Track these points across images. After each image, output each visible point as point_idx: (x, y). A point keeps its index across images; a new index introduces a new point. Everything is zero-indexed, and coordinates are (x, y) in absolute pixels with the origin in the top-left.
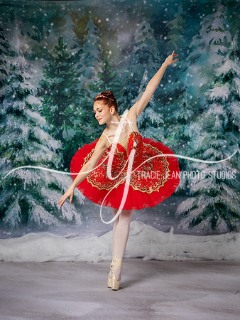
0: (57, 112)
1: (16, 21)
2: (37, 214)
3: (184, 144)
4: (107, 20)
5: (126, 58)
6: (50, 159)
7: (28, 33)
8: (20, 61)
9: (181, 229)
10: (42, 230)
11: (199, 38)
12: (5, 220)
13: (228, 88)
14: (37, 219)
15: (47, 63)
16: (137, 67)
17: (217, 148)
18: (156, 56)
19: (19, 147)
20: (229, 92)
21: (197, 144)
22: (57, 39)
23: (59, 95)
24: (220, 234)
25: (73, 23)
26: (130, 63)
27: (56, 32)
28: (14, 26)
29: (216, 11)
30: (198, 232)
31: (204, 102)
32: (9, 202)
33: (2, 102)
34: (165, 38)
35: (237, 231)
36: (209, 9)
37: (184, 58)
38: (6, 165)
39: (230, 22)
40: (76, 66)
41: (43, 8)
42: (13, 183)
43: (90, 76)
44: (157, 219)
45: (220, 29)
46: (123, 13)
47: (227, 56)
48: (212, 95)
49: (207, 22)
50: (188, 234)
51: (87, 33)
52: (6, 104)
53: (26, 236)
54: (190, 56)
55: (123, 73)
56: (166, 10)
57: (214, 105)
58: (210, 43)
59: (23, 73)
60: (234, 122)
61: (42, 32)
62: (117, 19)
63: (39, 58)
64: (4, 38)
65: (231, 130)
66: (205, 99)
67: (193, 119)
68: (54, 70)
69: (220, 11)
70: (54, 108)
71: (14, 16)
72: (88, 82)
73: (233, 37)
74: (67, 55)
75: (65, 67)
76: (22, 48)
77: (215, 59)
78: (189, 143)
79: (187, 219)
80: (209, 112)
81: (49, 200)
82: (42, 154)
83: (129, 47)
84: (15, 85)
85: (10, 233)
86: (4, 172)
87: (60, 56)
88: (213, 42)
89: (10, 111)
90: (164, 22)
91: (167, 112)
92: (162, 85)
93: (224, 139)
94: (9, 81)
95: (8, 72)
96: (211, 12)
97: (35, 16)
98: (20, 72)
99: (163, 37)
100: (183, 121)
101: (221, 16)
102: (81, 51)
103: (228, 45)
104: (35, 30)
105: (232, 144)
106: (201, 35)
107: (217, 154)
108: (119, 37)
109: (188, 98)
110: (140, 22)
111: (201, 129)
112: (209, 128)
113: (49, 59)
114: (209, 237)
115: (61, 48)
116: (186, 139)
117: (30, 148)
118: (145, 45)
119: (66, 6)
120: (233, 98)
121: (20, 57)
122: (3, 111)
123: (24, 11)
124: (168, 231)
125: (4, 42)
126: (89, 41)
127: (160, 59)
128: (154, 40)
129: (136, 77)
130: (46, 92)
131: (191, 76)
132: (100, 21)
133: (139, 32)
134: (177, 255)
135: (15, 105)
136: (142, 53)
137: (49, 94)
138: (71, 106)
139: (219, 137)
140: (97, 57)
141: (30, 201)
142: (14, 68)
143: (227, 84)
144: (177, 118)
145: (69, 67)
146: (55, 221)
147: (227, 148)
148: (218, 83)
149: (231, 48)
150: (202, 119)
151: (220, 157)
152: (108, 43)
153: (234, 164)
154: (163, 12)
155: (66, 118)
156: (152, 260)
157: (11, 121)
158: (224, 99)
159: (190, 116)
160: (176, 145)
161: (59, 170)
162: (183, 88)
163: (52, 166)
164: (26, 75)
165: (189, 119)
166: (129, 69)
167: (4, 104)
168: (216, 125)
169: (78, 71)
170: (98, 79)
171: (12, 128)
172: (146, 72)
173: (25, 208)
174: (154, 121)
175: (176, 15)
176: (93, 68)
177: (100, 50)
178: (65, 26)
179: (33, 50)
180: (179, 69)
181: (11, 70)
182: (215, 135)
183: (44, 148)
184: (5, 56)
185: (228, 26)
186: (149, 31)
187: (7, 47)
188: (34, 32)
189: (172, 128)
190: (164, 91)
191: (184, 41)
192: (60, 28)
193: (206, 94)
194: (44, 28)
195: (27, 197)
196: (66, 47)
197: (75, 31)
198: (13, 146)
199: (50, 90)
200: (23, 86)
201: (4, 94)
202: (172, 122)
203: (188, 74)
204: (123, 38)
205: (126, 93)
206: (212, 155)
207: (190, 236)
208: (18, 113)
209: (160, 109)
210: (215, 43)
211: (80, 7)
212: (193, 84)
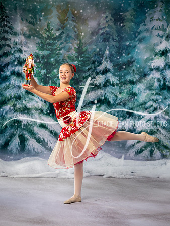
0: (45, 75)
1: (18, 11)
2: (31, 145)
3: (133, 98)
4: (81, 11)
5: (94, 38)
6: (40, 107)
7: (26, 20)
8: (20, 39)
9: (129, 156)
10: (34, 155)
11: (145, 25)
12: (9, 148)
13: (164, 60)
14: (31, 148)
15: (39, 41)
16: (101, 44)
17: (155, 102)
18: (114, 37)
19: (19, 98)
20: (165, 63)
21: (142, 98)
22: (46, 23)
23: (47, 63)
24: (156, 160)
25: (57, 13)
26: (96, 41)
27: (46, 19)
28: (17, 14)
29: (157, 6)
30: (141, 158)
31: (147, 70)
32: (12, 136)
33: (7, 67)
34: (121, 25)
35: (167, 159)
36: (152, 5)
37: (134, 39)
38: (10, 111)
39: (167, 14)
40: (59, 43)
41: (37, 2)
42: (14, 123)
43: (69, 50)
44: (113, 149)
45: (160, 19)
46: (93, 6)
47: (164, 38)
48: (153, 65)
49: (150, 14)
50: (134, 160)
51: (67, 20)
52: (10, 69)
53: (23, 159)
54: (138, 38)
55: (92, 48)
56: (122, 5)
57: (154, 72)
58: (152, 28)
59: (22, 47)
60: (167, 83)
61: (36, 18)
62: (88, 11)
63: (34, 37)
64: (9, 23)
65: (165, 89)
66: (148, 68)
67: (139, 81)
68: (44, 46)
69: (160, 6)
70: (43, 72)
71: (16, 7)
72: (67, 54)
73: (168, 25)
74: (53, 35)
75: (51, 44)
76: (22, 30)
77: (156, 40)
78: (136, 97)
79: (134, 149)
80: (151, 76)
81: (39, 135)
82: (35, 103)
83: (96, 30)
84: (17, 55)
85: (12, 157)
86: (9, 115)
87: (48, 35)
88: (154, 28)
89: (13, 73)
90: (121, 13)
91: (122, 76)
92: (118, 57)
93: (160, 95)
94: (12, 52)
95: (12, 46)
96: (154, 7)
97: (31, 8)
98: (20, 46)
99: (120, 24)
100: (132, 83)
101: (161, 10)
102: (63, 33)
103: (165, 30)
104: (31, 17)
105: (165, 99)
106: (146, 23)
107: (155, 105)
108: (89, 23)
109: (136, 66)
110: (104, 13)
111: (145, 88)
112: (150, 88)
113: (40, 38)
114: (148, 162)
115: (49, 30)
116: (134, 95)
117: (27, 99)
118: (107, 29)
119: (53, 1)
120: (167, 67)
121: (20, 36)
122: (8, 73)
123: (23, 4)
124: (120, 157)
125: (9, 25)
126: (68, 26)
127: (117, 39)
128: (113, 26)
129: (101, 51)
130: (38, 61)
131: (139, 51)
132: (76, 12)
133: (104, 20)
134: (127, 174)
135: (16, 69)
136: (105, 35)
137: (40, 62)
138: (55, 71)
139: (157, 94)
140: (74, 37)
141: (26, 136)
142: (16, 44)
143: (163, 57)
144: (128, 80)
145: (54, 44)
146: (43, 149)
147: (162, 102)
148: (157, 57)
149: (167, 32)
150: (146, 81)
151: (157, 107)
152: (82, 28)
153: (167, 113)
154: (120, 7)
155: (51, 79)
156: (110, 177)
157: (14, 80)
158: (161, 68)
159: (137, 79)
160: (127, 99)
161: (46, 114)
162: (133, 60)
163: (42, 111)
164: (24, 48)
165: (137, 81)
166: (96, 46)
167: (9, 68)
168: (155, 86)
169: (61, 46)
170: (74, 53)
171: (14, 85)
172: (108, 48)
173: (23, 140)
174: (113, 82)
175: (129, 9)
176: (71, 44)
177: (76, 32)
178: (52, 14)
179: (29, 31)
180: (130, 46)
181: (14, 45)
182: (154, 92)
183: (36, 99)
184: (10, 35)
185: (165, 17)
186: (111, 19)
187: (12, 29)
188: (30, 19)
189: (124, 87)
190: (120, 61)
191: (135, 27)
192: (49, 16)
193: (149, 64)
194: (38, 16)
195: (24, 133)
196: (52, 29)
197: (59, 18)
198: (15, 97)
199: (41, 59)
200: (22, 56)
201: (9, 61)
202: (125, 83)
203: (137, 50)
204: (92, 24)
205: (93, 62)
206: (152, 106)
207: (136, 161)
208: (19, 75)
209: (116, 74)
210: (156, 29)
211: (63, 2)
212: (140, 57)
